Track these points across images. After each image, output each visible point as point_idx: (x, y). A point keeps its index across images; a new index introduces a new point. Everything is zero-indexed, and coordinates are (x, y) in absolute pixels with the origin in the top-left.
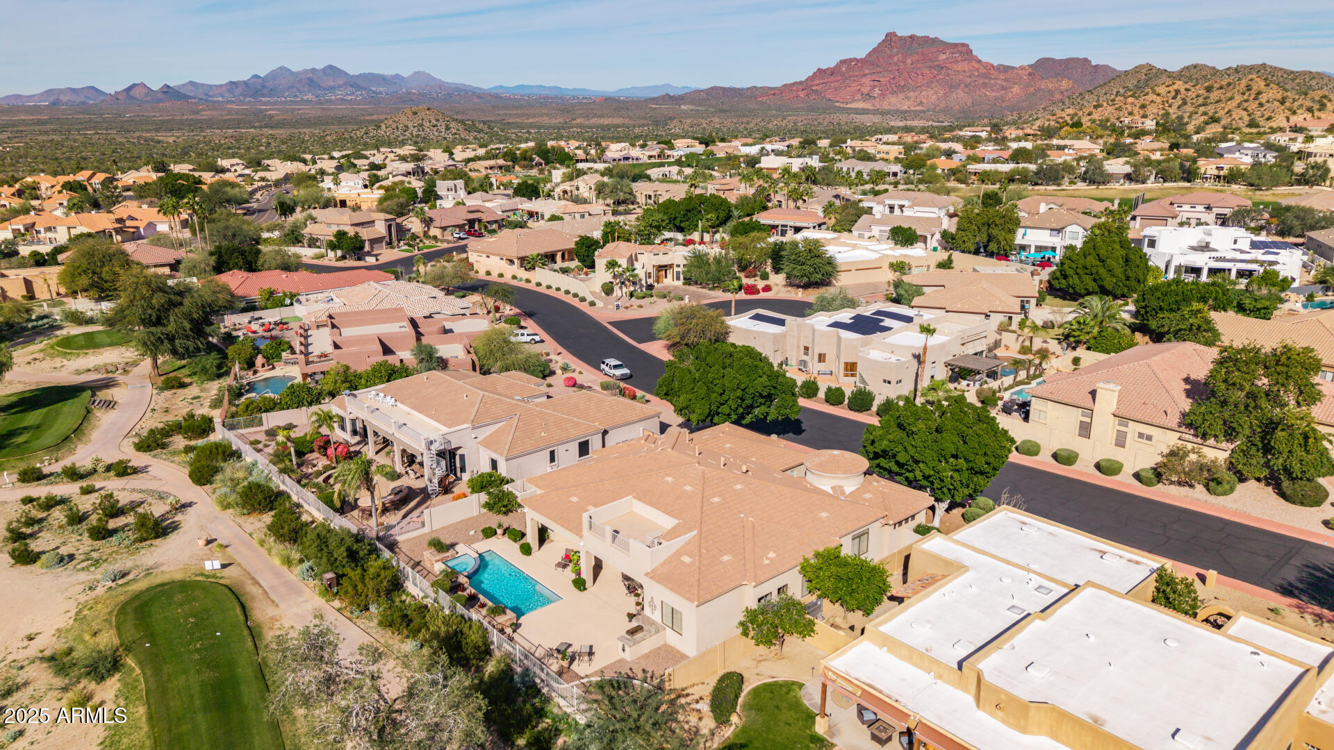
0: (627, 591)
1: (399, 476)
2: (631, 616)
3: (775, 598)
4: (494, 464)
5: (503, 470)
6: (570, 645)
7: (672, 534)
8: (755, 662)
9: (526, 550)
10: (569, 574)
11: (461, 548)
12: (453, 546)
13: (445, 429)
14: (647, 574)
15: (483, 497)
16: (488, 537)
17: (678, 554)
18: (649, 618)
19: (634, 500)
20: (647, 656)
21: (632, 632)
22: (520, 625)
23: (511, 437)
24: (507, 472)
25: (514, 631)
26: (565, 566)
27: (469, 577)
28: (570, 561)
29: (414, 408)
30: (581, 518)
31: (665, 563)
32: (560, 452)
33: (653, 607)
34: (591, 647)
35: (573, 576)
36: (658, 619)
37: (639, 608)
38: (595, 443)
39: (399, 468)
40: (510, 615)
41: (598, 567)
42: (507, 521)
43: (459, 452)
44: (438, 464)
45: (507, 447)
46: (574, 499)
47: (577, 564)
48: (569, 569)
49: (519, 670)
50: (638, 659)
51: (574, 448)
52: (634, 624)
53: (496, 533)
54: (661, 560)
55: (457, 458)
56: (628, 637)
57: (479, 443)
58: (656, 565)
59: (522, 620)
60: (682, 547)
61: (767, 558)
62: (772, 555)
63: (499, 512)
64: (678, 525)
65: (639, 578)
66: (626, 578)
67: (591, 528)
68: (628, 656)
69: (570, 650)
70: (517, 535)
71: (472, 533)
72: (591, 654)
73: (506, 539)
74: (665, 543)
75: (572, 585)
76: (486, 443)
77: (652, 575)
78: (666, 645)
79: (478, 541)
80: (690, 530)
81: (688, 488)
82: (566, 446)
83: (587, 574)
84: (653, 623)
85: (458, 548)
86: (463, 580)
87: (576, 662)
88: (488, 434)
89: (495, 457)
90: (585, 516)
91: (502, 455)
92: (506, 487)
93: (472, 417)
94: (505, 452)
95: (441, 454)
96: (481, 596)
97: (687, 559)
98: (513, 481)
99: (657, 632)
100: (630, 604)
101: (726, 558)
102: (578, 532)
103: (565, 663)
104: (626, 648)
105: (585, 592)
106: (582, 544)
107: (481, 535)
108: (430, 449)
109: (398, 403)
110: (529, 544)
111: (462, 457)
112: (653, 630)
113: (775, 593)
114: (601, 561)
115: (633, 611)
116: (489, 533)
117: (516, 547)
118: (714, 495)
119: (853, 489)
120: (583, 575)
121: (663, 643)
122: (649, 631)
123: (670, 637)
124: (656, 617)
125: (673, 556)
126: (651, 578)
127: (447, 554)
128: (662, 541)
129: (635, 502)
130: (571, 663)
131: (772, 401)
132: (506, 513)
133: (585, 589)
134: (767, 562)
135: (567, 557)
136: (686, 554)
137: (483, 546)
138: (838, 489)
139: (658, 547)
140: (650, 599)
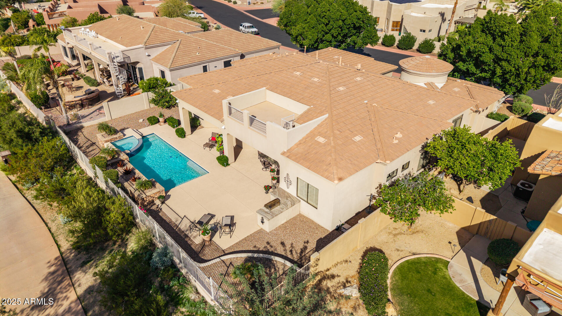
0: (263, 167)
1: (99, 84)
2: (267, 188)
3: (400, 175)
4: (163, 73)
5: (169, 78)
6: (213, 216)
7: (304, 118)
8: (391, 236)
9: (181, 134)
10: (215, 152)
11: (129, 132)
12: (122, 130)
13: (123, 48)
14: (283, 154)
15: (152, 95)
16: (152, 124)
17: (312, 135)
18: (284, 192)
19: (268, 91)
20: (284, 227)
21: (271, 205)
22: (169, 196)
23: (173, 55)
24: (172, 79)
25: (163, 203)
26: (211, 146)
27: (130, 155)
28: (216, 142)
29: (109, 37)
30: (221, 106)
31: (300, 143)
32: (211, 66)
33: (289, 182)
34: (232, 218)
35: (218, 154)
36: (294, 194)
37: (275, 182)
38: (236, 61)
39: (99, 79)
40: (159, 188)
41: (238, 148)
42: (168, 113)
43: (138, 66)
44: (120, 72)
45: (171, 61)
46: (217, 91)
47: (221, 145)
48: (215, 148)
49: (160, 246)
50: (276, 229)
51: (221, 64)
52: (271, 197)
53: (159, 122)
54: (297, 141)
55: (137, 70)
56: (267, 210)
57: (153, 60)
58: (292, 144)
59: (171, 192)
60: (315, 129)
61: (396, 139)
62: (399, 135)
63: (163, 106)
64: (309, 110)
65: (273, 156)
66: (262, 155)
67: (230, 113)
68: (267, 227)
69: (212, 222)
70: (175, 123)
71: (141, 120)
72: (231, 225)
73: (167, 125)
74: (298, 126)
75: (217, 162)
76: (157, 60)
77: (289, 154)
78: (300, 216)
79: (145, 126)
80: (321, 114)
81: (316, 80)
82: (215, 64)
83: (229, 152)
84: (288, 196)
85: (126, 132)
86: (123, 157)
87: (218, 234)
88: (158, 53)
89: (163, 69)
90: (225, 103)
91: (167, 67)
92: (169, 89)
93: (145, 40)
94: (169, 65)
95: (122, 65)
96: (137, 171)
97: (321, 140)
98: (174, 85)
99: (293, 204)
100: (267, 177)
101: (358, 138)
102: (219, 117)
103: (207, 238)
104: (265, 220)
105: (228, 167)
106: (223, 127)
107: (147, 122)
108: (113, 62)
109: (99, 36)
110: (182, 129)
111: (141, 70)
112: (289, 203)
113: (400, 170)
114: (241, 142)
115: (270, 183)
116: (153, 121)
117: (172, 131)
118: (339, 85)
119: (442, 85)
120: (226, 153)
121: (298, 213)
122: (286, 205)
123: (305, 209)
124: (292, 191)
125: (308, 136)
126: (288, 157)
127: (115, 136)
128: (295, 124)
129: (269, 93)
130: (212, 236)
131: (360, 33)
132: (169, 107)
133: (228, 164)
134: (396, 142)
135: (213, 139)
136: (320, 135)
137: (146, 131)
138: (431, 85)
139: (292, 129)
140: (285, 176)
